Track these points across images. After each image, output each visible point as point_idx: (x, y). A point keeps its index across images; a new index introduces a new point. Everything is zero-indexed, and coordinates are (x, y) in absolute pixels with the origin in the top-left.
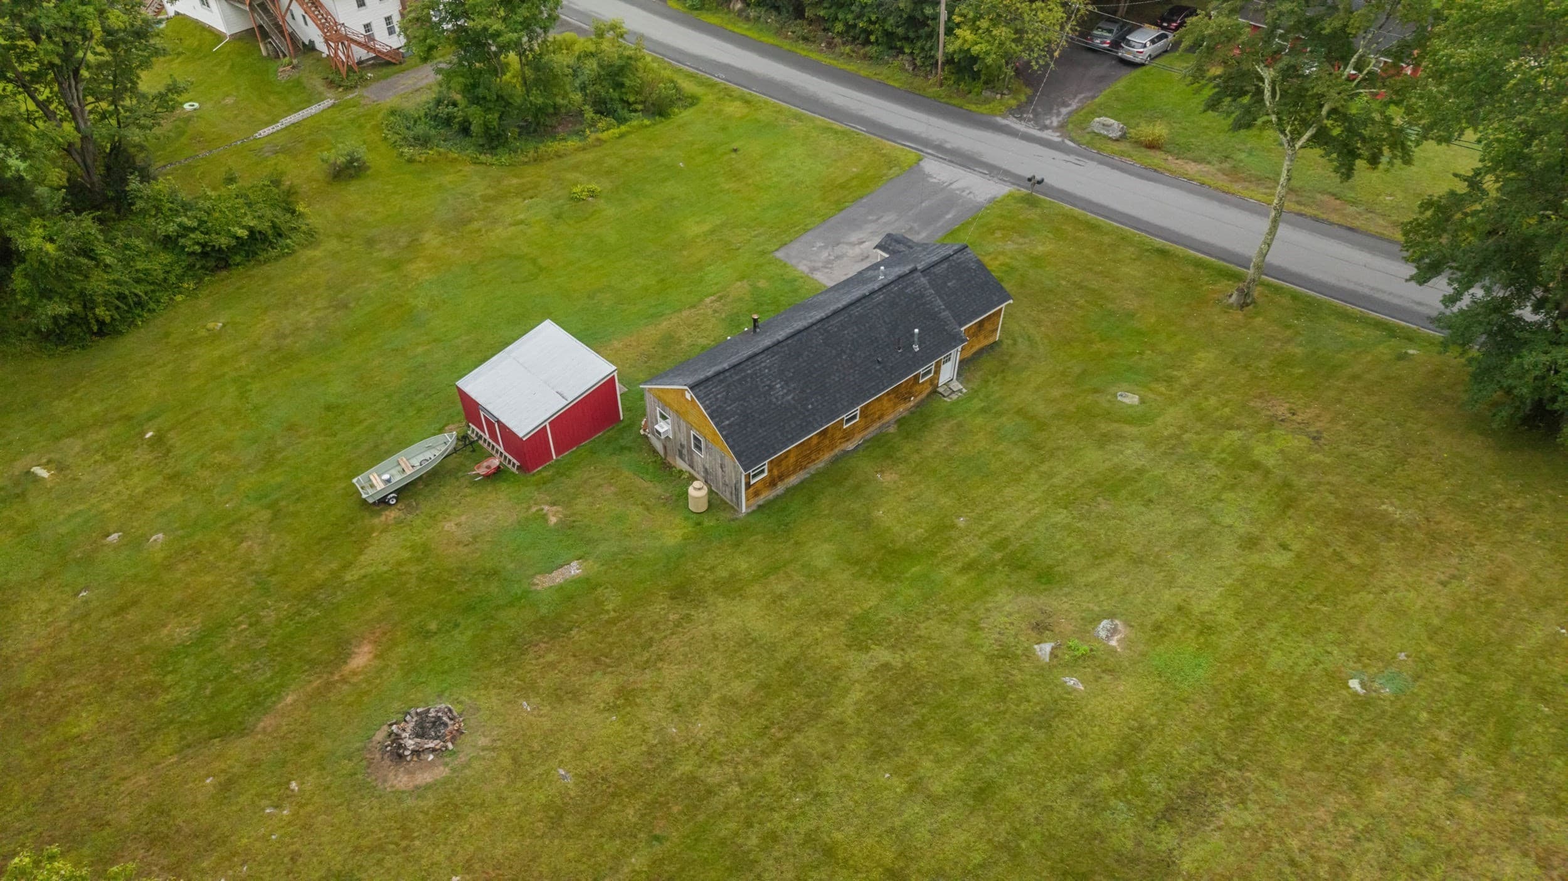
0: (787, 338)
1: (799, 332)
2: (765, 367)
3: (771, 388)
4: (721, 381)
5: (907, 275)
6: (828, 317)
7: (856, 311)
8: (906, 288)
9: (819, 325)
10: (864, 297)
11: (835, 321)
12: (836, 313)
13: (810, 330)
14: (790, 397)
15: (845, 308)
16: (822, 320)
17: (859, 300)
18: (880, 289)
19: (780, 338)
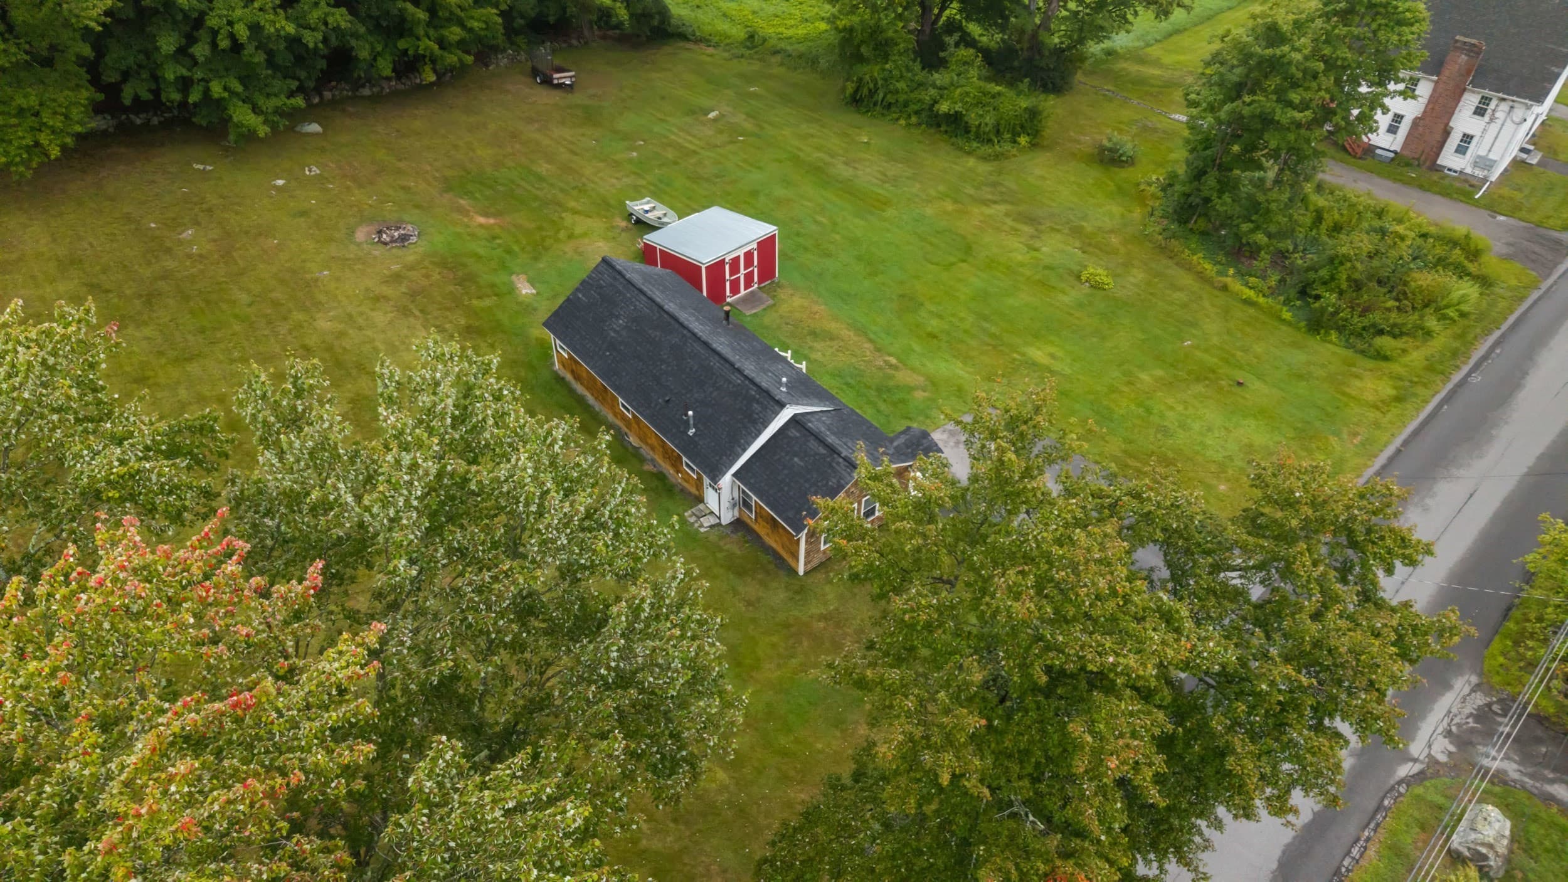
0: (667, 313)
1: (676, 320)
2: (635, 306)
3: (618, 317)
4: (615, 279)
5: (773, 399)
6: (699, 339)
7: (715, 363)
8: (758, 402)
9: (689, 335)
10: (732, 365)
11: (698, 347)
12: (706, 344)
13: (681, 329)
14: (612, 334)
15: (714, 351)
16: (694, 335)
17: (726, 360)
18: (746, 377)
19: (666, 307)
